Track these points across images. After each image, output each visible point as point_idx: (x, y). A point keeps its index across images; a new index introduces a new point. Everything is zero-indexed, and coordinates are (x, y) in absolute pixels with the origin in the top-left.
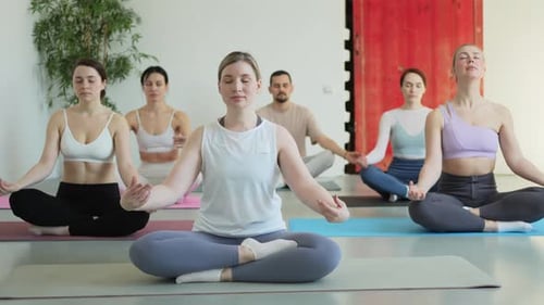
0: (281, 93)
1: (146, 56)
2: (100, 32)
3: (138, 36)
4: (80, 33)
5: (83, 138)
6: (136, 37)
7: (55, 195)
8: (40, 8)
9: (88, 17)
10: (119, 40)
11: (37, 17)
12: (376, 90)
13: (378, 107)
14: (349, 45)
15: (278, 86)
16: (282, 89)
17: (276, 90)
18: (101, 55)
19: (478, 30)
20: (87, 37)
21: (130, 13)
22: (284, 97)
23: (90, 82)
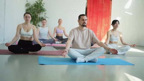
1: (47, 17)
2: (38, 12)
3: (46, 13)
4: (35, 12)
5: (26, 31)
8: (27, 6)
9: (36, 9)
10: (42, 14)
11: (26, 8)
18: (38, 16)
19: (110, 17)
20: (36, 13)
21: (44, 9)
23: (29, 18)
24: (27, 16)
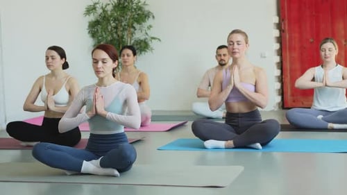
0: (222, 60)
3: (151, 26)
6: (150, 27)
7: (41, 124)
12: (296, 55)
13: (298, 66)
14: (279, 26)
15: (220, 55)
16: (223, 57)
17: (219, 58)
22: (224, 62)
23: (53, 59)
24: (49, 55)
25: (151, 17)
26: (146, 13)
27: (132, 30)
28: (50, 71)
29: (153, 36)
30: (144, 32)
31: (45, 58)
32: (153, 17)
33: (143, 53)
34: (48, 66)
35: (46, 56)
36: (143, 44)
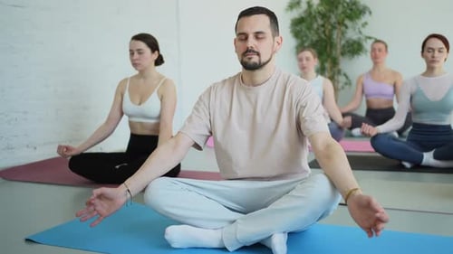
3: (366, 24)
16: (252, 42)
23: (140, 53)
24: (134, 49)
25: (367, 13)
26: (361, 8)
27: (343, 28)
28: (137, 72)
29: (368, 35)
30: (357, 30)
31: (128, 53)
32: (370, 13)
33: (356, 56)
34: (135, 65)
35: (130, 50)
36: (356, 46)
